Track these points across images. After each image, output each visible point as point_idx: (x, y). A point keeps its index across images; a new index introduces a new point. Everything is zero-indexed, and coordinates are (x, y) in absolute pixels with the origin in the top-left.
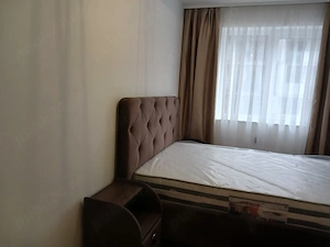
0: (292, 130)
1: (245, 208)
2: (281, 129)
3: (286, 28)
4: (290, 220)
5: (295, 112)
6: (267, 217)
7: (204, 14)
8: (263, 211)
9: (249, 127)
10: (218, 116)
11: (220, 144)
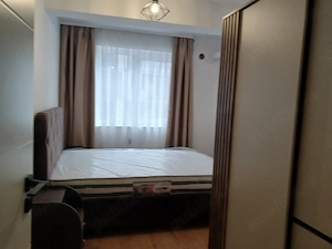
0: (156, 131)
1: (144, 189)
2: (148, 131)
3: (148, 51)
4: (173, 191)
5: (157, 117)
6: (158, 192)
7: (81, 32)
8: (156, 189)
9: (124, 131)
10: (98, 122)
11: (101, 147)
